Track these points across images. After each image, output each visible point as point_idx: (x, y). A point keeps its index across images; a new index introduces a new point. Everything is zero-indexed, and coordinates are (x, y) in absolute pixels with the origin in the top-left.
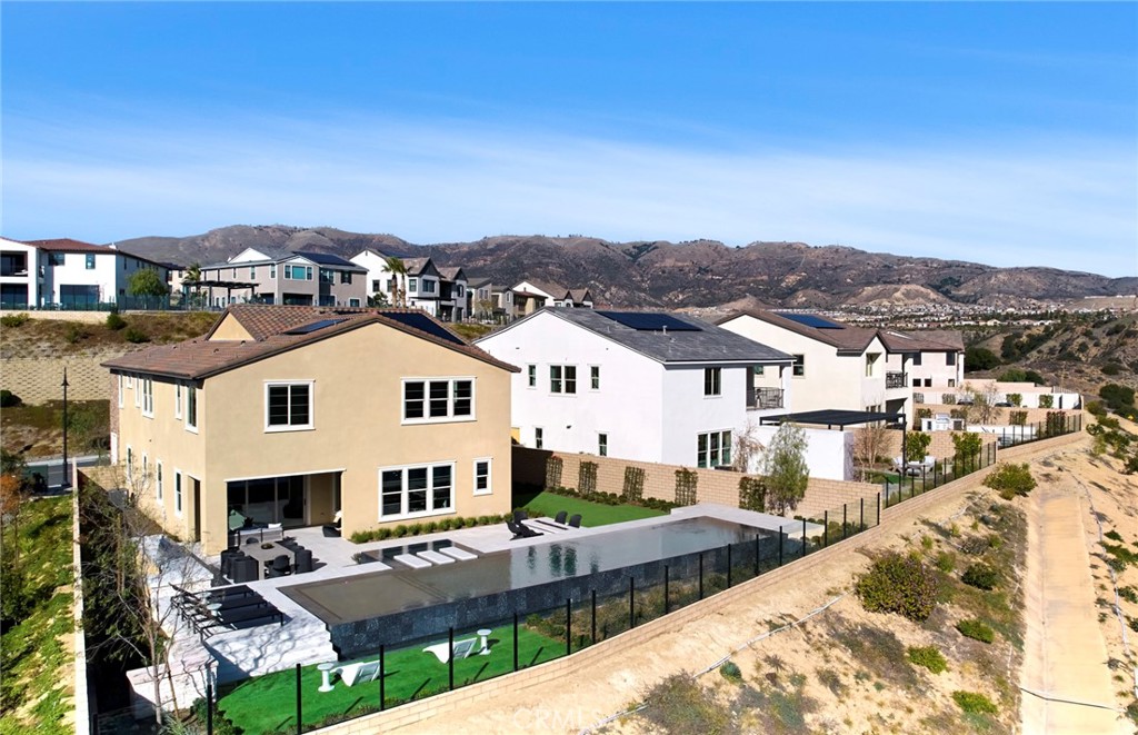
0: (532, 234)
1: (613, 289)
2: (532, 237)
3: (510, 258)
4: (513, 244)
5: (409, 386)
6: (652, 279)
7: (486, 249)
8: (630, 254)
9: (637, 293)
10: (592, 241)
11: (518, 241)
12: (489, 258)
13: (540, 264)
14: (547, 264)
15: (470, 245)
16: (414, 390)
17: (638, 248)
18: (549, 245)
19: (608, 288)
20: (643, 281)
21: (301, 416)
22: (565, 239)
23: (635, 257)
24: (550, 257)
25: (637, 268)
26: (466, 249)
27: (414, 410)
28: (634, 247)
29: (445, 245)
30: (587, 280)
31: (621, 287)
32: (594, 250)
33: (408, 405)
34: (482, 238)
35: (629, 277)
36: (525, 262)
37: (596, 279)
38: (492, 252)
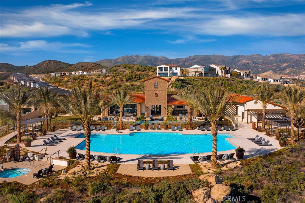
7: (190, 59)
12: (191, 62)
13: (205, 63)
23: (233, 60)
25: (234, 63)
28: (233, 57)
35: (232, 66)
38: (192, 60)
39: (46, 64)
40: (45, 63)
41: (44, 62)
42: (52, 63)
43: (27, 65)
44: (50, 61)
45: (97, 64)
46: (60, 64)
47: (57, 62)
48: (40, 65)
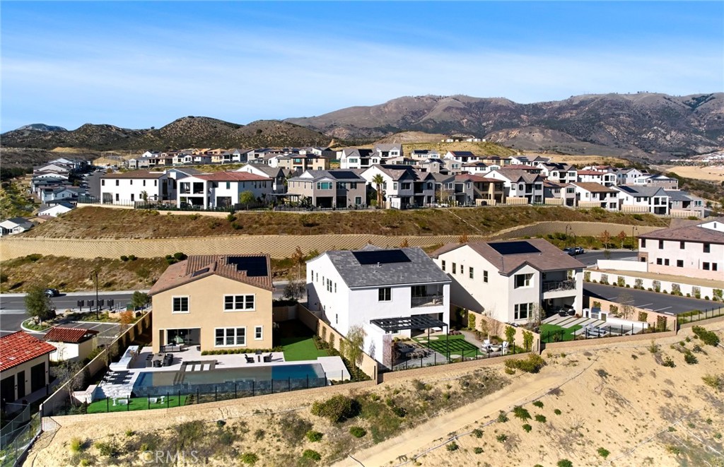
0: (607, 92)
1: (673, 133)
2: (608, 95)
3: (590, 111)
4: (593, 100)
5: (226, 298)
6: (708, 124)
7: (572, 105)
8: (690, 105)
9: (694, 136)
10: (656, 95)
11: (597, 98)
12: (574, 112)
13: (613, 115)
14: (619, 115)
15: (560, 103)
16: (229, 299)
17: (697, 99)
18: (621, 100)
19: (668, 132)
20: (700, 125)
21: (185, 308)
22: (634, 95)
23: (694, 107)
24: (622, 109)
25: (695, 115)
26: (557, 105)
27: (229, 307)
28: (693, 99)
29: (542, 103)
30: (651, 126)
31: (680, 131)
32: (658, 102)
33: (226, 305)
34: (569, 97)
35: (688, 123)
36: (602, 114)
37: (660, 126)
38: (576, 107)
39: (182, 125)
40: (181, 122)
41: (179, 121)
42: (196, 123)
43: (153, 128)
44: (193, 117)
45: (294, 126)
46: (214, 125)
47: (207, 121)
48: (169, 129)
